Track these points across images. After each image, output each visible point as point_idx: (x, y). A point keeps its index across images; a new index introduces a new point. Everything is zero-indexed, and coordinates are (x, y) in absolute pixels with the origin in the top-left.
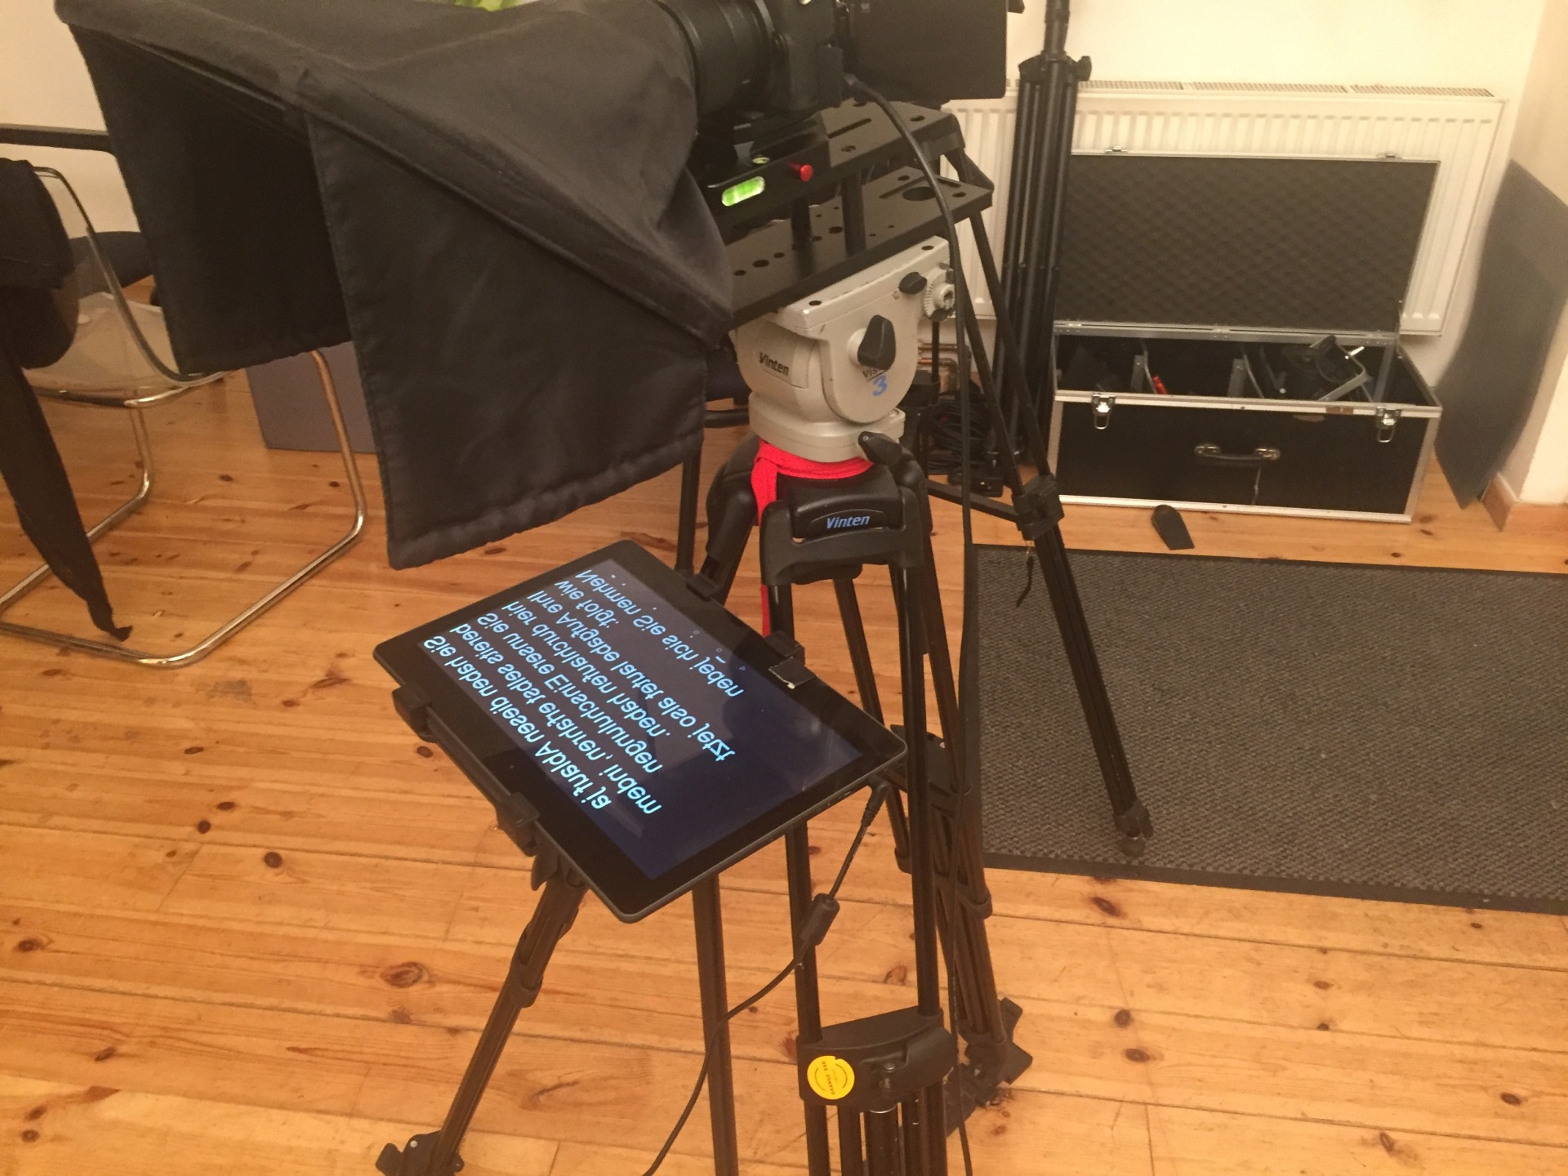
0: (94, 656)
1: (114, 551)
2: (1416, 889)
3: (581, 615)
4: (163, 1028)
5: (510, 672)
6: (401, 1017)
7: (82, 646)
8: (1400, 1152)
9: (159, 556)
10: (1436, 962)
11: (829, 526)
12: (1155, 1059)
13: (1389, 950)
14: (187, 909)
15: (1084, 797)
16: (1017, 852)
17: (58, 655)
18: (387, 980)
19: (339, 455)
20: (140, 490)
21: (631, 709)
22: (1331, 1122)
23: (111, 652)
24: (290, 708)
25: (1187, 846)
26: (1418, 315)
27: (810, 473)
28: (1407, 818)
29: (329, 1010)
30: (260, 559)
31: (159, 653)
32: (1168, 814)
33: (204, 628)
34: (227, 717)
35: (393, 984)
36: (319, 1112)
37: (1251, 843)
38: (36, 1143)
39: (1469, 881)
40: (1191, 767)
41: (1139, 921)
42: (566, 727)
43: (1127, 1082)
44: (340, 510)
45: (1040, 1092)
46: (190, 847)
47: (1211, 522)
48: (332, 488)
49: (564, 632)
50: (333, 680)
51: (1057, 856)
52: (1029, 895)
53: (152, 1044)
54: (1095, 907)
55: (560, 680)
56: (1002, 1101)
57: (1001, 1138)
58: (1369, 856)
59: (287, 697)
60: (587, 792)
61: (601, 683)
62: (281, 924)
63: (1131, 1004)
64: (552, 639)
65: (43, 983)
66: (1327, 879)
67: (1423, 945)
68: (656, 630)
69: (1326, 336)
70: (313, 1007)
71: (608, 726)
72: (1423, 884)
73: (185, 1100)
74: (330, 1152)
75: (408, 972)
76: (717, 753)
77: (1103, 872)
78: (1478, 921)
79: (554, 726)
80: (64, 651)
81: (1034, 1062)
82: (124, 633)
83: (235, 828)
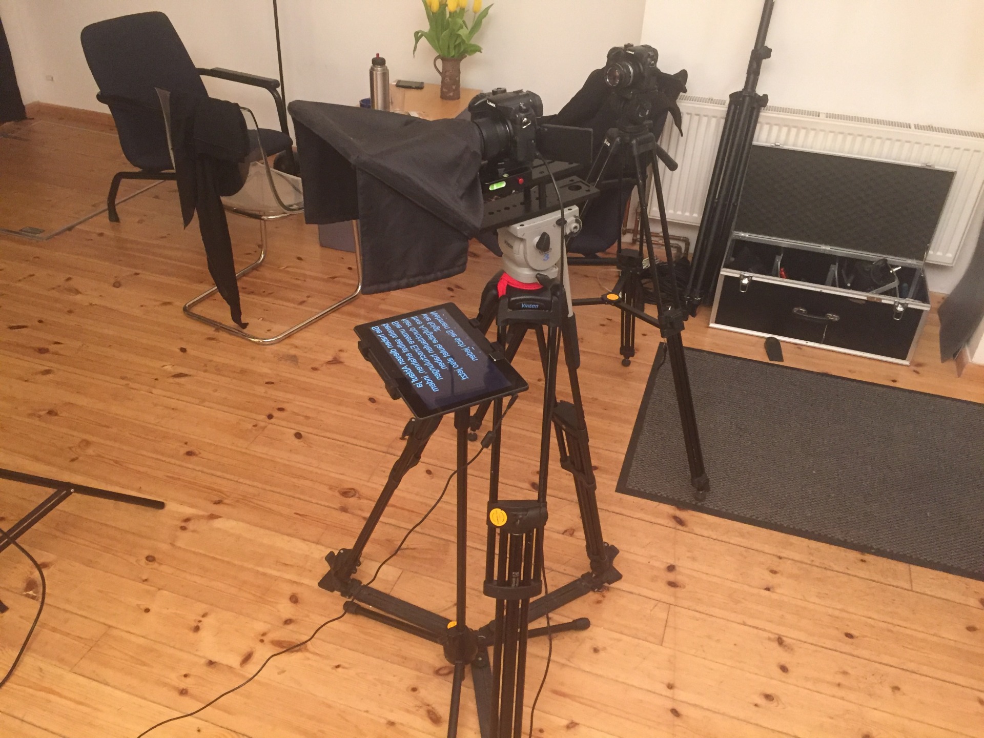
0: (231, 334)
1: (244, 287)
2: (838, 539)
3: (428, 327)
4: (243, 496)
5: (399, 342)
6: (344, 509)
7: (227, 329)
8: (785, 646)
9: (264, 292)
10: (836, 573)
11: (523, 306)
12: (680, 587)
13: (814, 563)
14: (259, 450)
15: (684, 471)
16: (642, 490)
17: (214, 331)
18: (340, 493)
19: (354, 254)
20: (259, 259)
21: (437, 359)
22: (757, 628)
23: (238, 333)
24: (315, 371)
25: (728, 501)
26: (939, 253)
27: (518, 286)
28: (847, 507)
29: (314, 501)
30: (310, 300)
31: (260, 337)
32: (723, 486)
33: (282, 329)
34: (286, 371)
35: (343, 496)
36: (304, 540)
37: (761, 505)
38: (186, 531)
39: (868, 541)
40: (743, 467)
41: (693, 530)
42: (414, 362)
43: (666, 594)
44: (352, 282)
45: (623, 590)
46: (262, 424)
47: (797, 350)
48: (348, 270)
49: (421, 331)
50: (336, 361)
51: (661, 495)
52: (642, 509)
53: (238, 501)
54: (673, 520)
55: (416, 347)
56: (603, 591)
57: (598, 605)
58: (820, 521)
59: (314, 366)
60: (416, 382)
61: (430, 350)
62: (299, 463)
63: (676, 563)
64: (416, 333)
65: (194, 469)
66: (794, 527)
67: (832, 564)
68: (453, 335)
69: (882, 258)
70: (307, 498)
71: (428, 363)
72: (843, 538)
73: (249, 525)
74: (306, 556)
75: (350, 492)
76: (463, 377)
77: (681, 505)
78: (864, 559)
79: (410, 361)
80: (217, 330)
81: (623, 578)
82: (245, 326)
83: (283, 420)
